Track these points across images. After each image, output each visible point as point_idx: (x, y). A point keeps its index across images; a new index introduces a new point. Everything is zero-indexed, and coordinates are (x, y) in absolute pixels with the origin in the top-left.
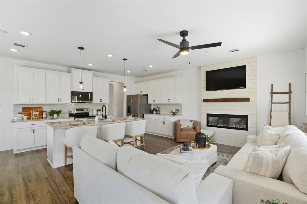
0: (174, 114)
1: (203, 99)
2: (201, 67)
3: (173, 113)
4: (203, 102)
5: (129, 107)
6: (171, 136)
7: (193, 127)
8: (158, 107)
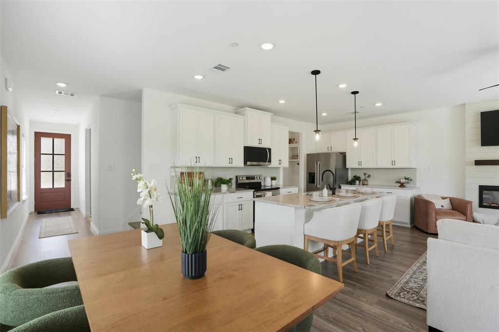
0: (402, 185)
1: (475, 161)
2: (466, 105)
3: (400, 184)
4: (475, 165)
5: (314, 173)
6: (407, 224)
7: (451, 208)
8: (365, 174)
